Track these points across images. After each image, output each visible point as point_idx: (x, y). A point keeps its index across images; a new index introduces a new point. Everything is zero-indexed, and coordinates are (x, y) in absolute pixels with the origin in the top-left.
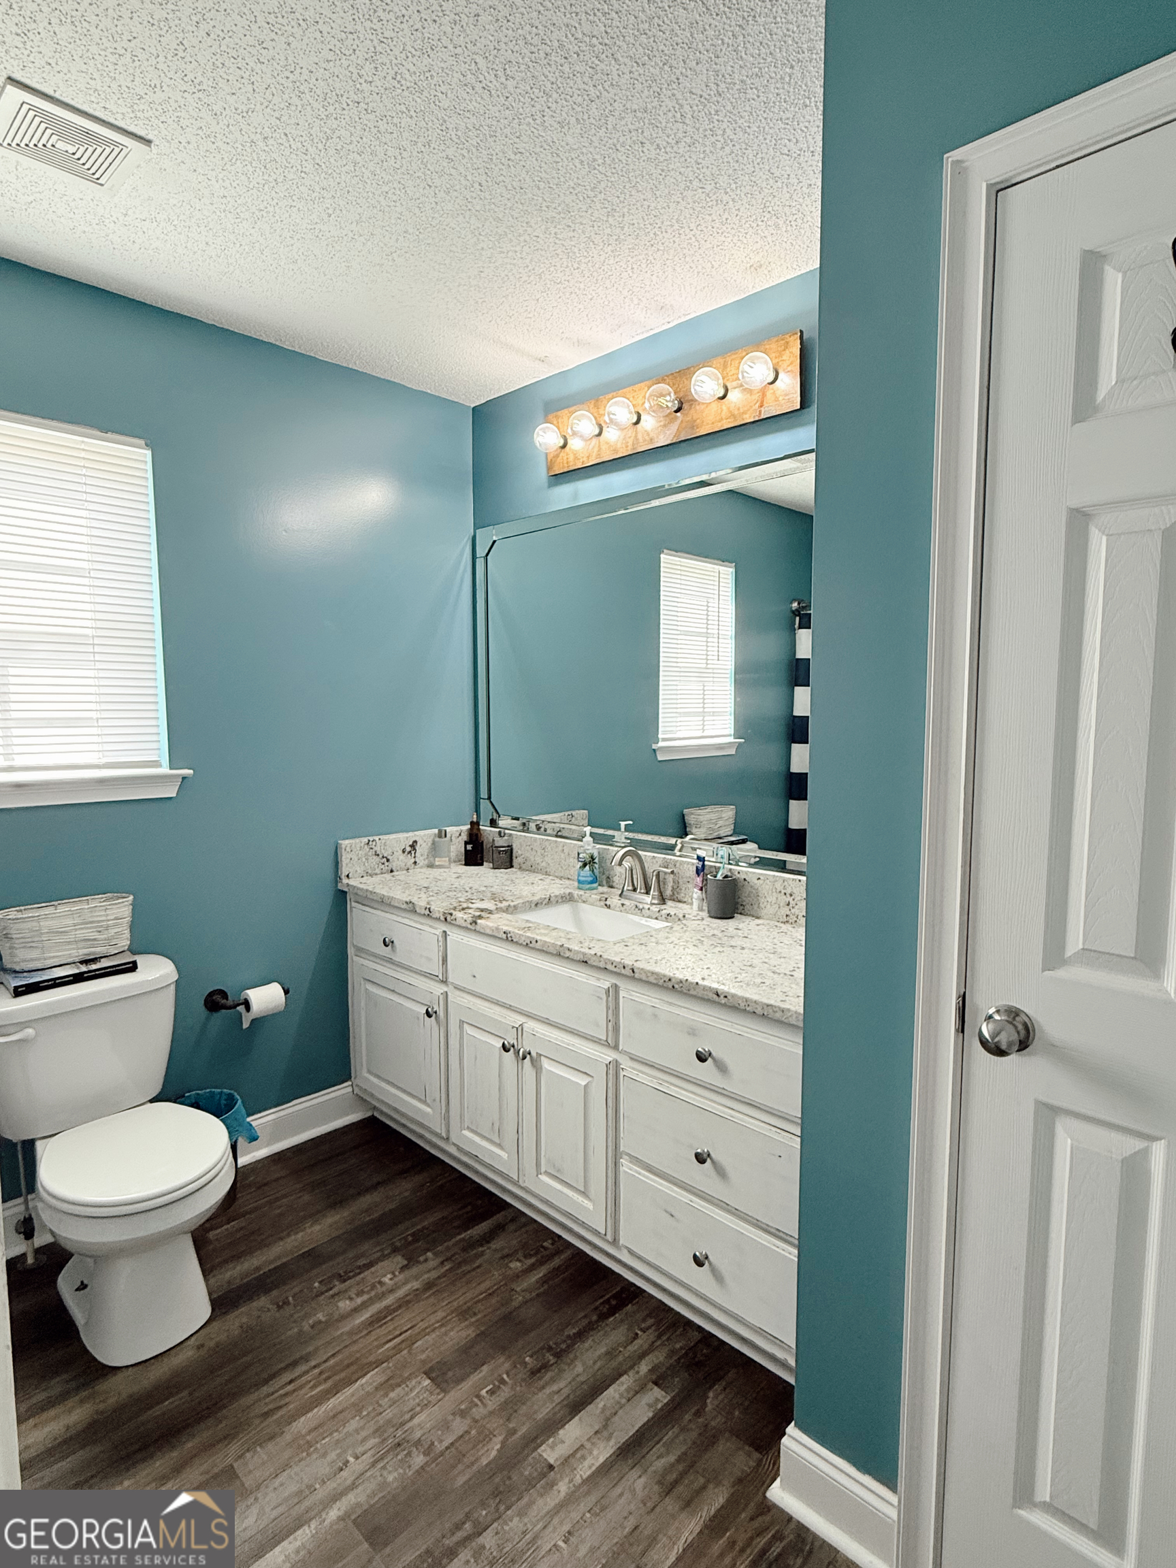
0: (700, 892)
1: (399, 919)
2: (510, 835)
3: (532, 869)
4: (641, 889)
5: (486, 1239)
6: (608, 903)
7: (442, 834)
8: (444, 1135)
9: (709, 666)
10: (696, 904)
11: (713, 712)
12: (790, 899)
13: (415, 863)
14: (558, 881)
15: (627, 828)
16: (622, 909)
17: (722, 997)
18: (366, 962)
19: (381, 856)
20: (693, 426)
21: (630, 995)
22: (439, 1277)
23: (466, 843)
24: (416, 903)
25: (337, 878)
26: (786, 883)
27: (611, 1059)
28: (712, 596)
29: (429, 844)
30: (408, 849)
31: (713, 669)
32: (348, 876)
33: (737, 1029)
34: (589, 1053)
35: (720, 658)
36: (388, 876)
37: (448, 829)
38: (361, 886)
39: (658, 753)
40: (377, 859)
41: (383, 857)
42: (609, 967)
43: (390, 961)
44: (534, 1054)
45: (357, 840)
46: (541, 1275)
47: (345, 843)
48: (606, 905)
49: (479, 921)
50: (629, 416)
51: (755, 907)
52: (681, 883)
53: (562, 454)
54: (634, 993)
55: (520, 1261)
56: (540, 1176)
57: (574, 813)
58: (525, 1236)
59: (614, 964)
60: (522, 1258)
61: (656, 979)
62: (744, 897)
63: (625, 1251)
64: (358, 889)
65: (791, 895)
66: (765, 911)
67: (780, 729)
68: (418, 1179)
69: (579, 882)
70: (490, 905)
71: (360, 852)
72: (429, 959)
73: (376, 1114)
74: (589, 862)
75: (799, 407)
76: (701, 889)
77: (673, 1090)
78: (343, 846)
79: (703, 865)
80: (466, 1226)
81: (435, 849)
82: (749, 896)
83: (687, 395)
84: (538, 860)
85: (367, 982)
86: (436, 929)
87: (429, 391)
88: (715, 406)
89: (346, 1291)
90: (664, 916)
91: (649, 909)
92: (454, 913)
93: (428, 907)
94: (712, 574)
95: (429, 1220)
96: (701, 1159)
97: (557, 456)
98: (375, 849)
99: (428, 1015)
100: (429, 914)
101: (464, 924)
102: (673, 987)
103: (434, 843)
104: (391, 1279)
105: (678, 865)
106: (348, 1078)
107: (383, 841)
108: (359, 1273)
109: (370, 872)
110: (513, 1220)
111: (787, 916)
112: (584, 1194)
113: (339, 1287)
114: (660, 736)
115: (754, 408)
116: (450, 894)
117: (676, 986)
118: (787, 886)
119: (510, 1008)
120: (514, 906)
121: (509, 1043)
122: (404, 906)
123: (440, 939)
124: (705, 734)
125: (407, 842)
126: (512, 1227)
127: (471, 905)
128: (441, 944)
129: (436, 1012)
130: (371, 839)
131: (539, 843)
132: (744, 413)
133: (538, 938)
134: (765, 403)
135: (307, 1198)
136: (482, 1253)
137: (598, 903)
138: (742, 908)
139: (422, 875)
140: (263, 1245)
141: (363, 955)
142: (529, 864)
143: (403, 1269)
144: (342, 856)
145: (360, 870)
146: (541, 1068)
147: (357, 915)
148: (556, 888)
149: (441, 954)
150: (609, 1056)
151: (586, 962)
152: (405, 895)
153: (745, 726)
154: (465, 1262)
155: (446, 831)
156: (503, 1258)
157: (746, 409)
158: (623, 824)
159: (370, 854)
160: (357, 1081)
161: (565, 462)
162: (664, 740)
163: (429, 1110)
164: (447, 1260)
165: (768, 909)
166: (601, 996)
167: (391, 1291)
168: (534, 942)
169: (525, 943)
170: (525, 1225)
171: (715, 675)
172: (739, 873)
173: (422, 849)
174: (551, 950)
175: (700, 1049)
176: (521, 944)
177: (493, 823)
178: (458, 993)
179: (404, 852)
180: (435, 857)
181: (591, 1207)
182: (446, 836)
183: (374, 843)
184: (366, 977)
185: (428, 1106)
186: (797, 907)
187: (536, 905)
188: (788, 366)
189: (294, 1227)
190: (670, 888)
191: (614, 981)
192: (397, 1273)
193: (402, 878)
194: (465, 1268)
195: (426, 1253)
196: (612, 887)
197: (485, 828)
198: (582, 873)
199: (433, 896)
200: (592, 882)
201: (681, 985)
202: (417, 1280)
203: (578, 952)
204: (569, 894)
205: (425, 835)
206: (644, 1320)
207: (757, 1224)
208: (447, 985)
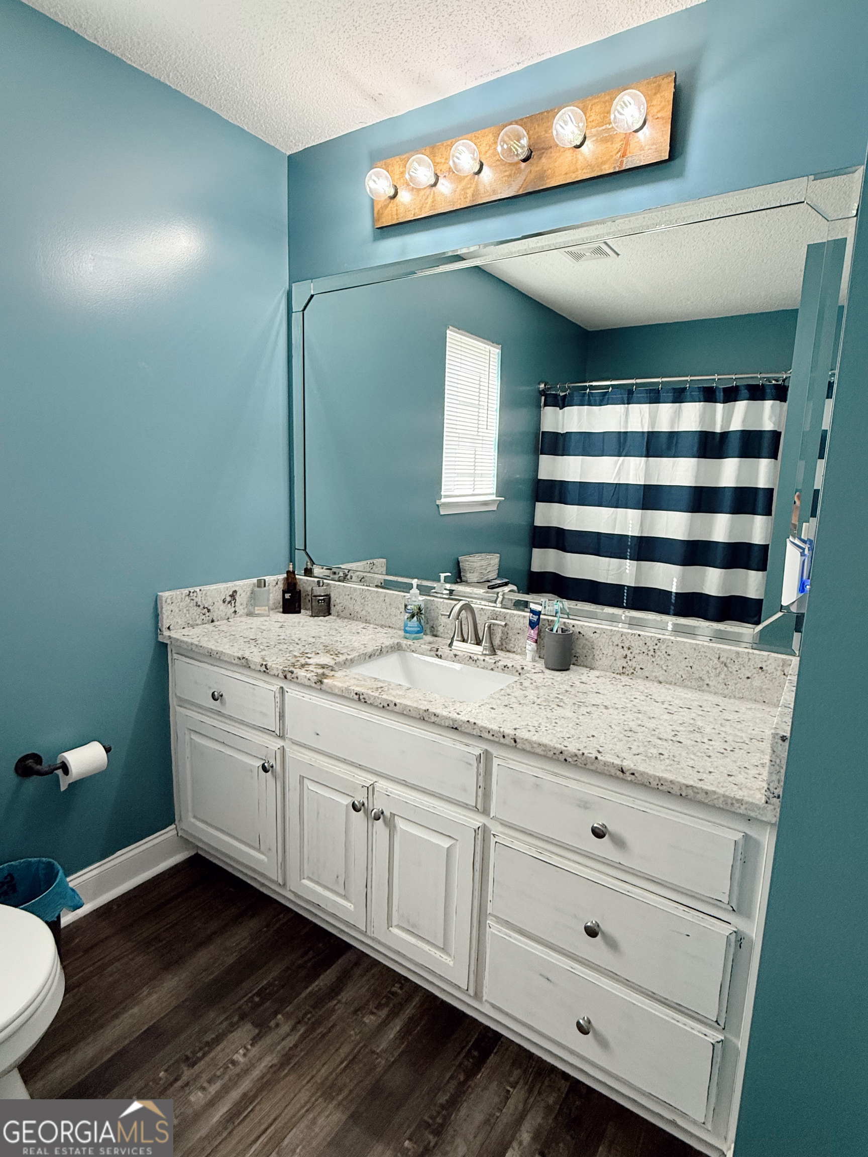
0: (535, 644)
1: (229, 673)
2: (328, 585)
3: (351, 617)
4: (471, 641)
5: (335, 990)
6: (439, 653)
7: (261, 584)
8: (281, 882)
9: (480, 434)
10: (529, 656)
11: (482, 474)
12: (628, 653)
13: (235, 612)
14: (380, 629)
15: (447, 580)
16: (455, 659)
17: (628, 774)
18: (189, 713)
19: (202, 607)
20: (541, 177)
21: (508, 764)
22: (296, 1046)
23: (284, 592)
24: (249, 658)
25: (157, 629)
26: (624, 637)
27: (480, 824)
28: (483, 372)
29: (249, 594)
30: (228, 599)
31: (483, 436)
32: (169, 628)
33: (639, 805)
34: (451, 815)
35: (489, 427)
36: (210, 626)
37: (267, 578)
38: (185, 639)
39: (440, 508)
40: (199, 610)
41: (204, 608)
42: (485, 735)
43: (219, 713)
44: (387, 813)
45: (178, 592)
46: (398, 1028)
47: (165, 595)
48: (437, 655)
49: (325, 681)
50: (472, 162)
51: (590, 658)
52: (510, 634)
53: (391, 205)
54: (511, 761)
55: (372, 1013)
56: (390, 928)
57: (375, 561)
58: (372, 981)
59: (491, 733)
60: (375, 1011)
61: (544, 751)
62: (578, 650)
63: (488, 1006)
64: (182, 642)
65: (629, 649)
66: (600, 662)
67: (526, 489)
68: (253, 924)
69: (406, 632)
70: (325, 659)
71: (182, 604)
72: (264, 714)
73: (200, 852)
74: (418, 613)
75: (667, 158)
76: (536, 642)
77: (555, 860)
78: (164, 599)
79: (539, 619)
80: (313, 976)
81: (253, 597)
82: (583, 648)
83: (537, 143)
84: (358, 608)
85: (192, 732)
86: (272, 684)
87: (246, 128)
88: (569, 155)
89: (195, 1080)
90: (500, 668)
91: (484, 660)
92: (295, 671)
93: (264, 663)
94: (484, 353)
95: (273, 973)
96: (592, 932)
97: (387, 206)
98: (196, 599)
99: (265, 770)
100: (266, 670)
101: (307, 683)
102: (566, 760)
103: (253, 592)
104: (245, 1055)
105: (508, 617)
106: (172, 821)
107: (204, 592)
108: (209, 1052)
109: (191, 623)
110: (357, 964)
111: (623, 668)
112: (444, 950)
113: (187, 1074)
114: (443, 493)
115: (615, 157)
116: (281, 647)
117: (569, 759)
118: (625, 639)
119: (360, 767)
120: (351, 660)
121: (359, 802)
122: (237, 661)
123: (277, 695)
124: (476, 492)
125: (227, 592)
126: (358, 972)
127: (309, 661)
128: (278, 700)
129: (272, 767)
130: (192, 591)
131: (358, 593)
132: (603, 163)
133: (398, 701)
134: (627, 153)
135: (140, 959)
136: (333, 1011)
137: (428, 653)
138: (576, 658)
139: (244, 625)
140: (97, 1026)
141: (186, 705)
142: (347, 612)
143: (255, 1041)
144: (162, 608)
145: (181, 621)
146: (395, 827)
147: (179, 668)
148: (385, 638)
149: (278, 710)
150: (477, 820)
151: (456, 729)
152: (235, 649)
153: (505, 487)
154: (318, 1023)
155: (265, 580)
156: (355, 1012)
157: (605, 159)
158: (443, 575)
159: (191, 604)
160: (184, 826)
161: (394, 213)
162: (446, 496)
163: (262, 857)
164: (299, 1022)
165: (605, 662)
166: (471, 762)
167: (246, 1071)
168: (392, 705)
169: (381, 706)
170: (368, 970)
171: (484, 442)
172: (573, 626)
173: (242, 598)
174: (413, 714)
175: (595, 825)
176: (377, 706)
177: (308, 572)
178: (295, 747)
179: (224, 602)
180: (254, 605)
181: (451, 964)
182: (265, 586)
183: (195, 594)
184: (190, 728)
185: (263, 853)
186: (634, 660)
187: (370, 657)
188: (659, 111)
189: (131, 997)
190: (498, 639)
191: (486, 747)
192: (249, 1047)
193: (225, 628)
194: (321, 1030)
195: (276, 1017)
196: (436, 636)
197: (301, 577)
198: (409, 624)
199: (264, 650)
200: (418, 632)
201: (575, 759)
202: (272, 1052)
203: (447, 718)
204: (398, 643)
205: (244, 585)
206: (510, 1073)
207: (652, 996)
208: (285, 740)
